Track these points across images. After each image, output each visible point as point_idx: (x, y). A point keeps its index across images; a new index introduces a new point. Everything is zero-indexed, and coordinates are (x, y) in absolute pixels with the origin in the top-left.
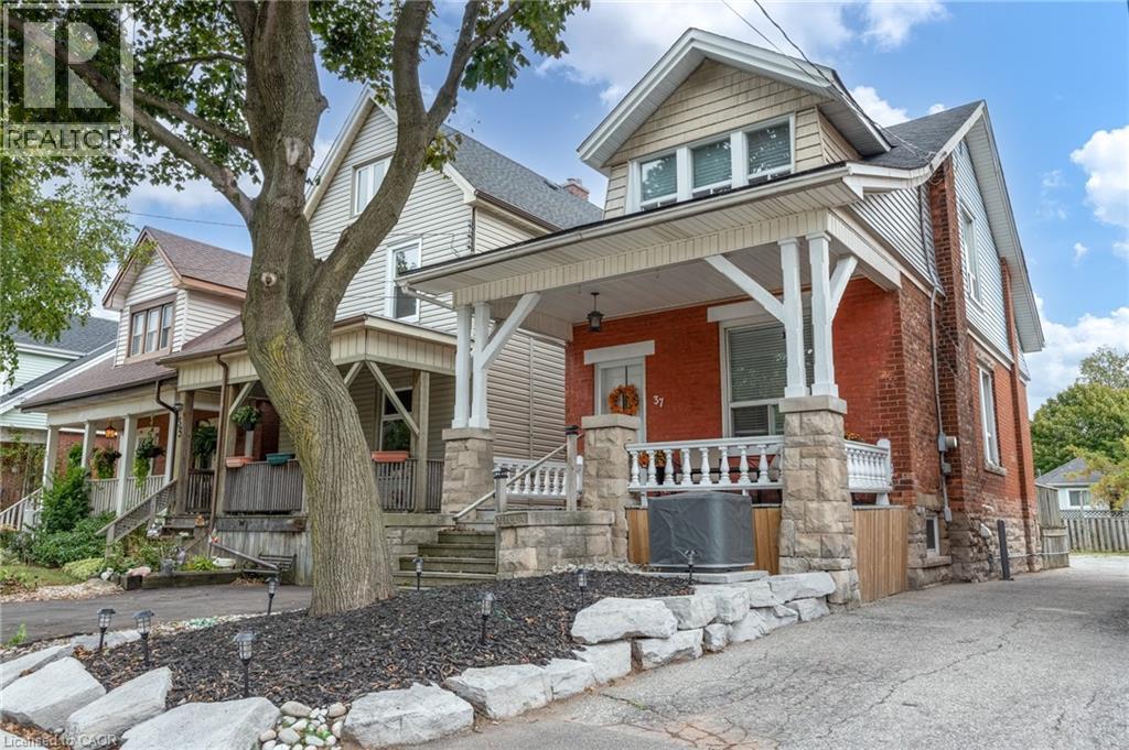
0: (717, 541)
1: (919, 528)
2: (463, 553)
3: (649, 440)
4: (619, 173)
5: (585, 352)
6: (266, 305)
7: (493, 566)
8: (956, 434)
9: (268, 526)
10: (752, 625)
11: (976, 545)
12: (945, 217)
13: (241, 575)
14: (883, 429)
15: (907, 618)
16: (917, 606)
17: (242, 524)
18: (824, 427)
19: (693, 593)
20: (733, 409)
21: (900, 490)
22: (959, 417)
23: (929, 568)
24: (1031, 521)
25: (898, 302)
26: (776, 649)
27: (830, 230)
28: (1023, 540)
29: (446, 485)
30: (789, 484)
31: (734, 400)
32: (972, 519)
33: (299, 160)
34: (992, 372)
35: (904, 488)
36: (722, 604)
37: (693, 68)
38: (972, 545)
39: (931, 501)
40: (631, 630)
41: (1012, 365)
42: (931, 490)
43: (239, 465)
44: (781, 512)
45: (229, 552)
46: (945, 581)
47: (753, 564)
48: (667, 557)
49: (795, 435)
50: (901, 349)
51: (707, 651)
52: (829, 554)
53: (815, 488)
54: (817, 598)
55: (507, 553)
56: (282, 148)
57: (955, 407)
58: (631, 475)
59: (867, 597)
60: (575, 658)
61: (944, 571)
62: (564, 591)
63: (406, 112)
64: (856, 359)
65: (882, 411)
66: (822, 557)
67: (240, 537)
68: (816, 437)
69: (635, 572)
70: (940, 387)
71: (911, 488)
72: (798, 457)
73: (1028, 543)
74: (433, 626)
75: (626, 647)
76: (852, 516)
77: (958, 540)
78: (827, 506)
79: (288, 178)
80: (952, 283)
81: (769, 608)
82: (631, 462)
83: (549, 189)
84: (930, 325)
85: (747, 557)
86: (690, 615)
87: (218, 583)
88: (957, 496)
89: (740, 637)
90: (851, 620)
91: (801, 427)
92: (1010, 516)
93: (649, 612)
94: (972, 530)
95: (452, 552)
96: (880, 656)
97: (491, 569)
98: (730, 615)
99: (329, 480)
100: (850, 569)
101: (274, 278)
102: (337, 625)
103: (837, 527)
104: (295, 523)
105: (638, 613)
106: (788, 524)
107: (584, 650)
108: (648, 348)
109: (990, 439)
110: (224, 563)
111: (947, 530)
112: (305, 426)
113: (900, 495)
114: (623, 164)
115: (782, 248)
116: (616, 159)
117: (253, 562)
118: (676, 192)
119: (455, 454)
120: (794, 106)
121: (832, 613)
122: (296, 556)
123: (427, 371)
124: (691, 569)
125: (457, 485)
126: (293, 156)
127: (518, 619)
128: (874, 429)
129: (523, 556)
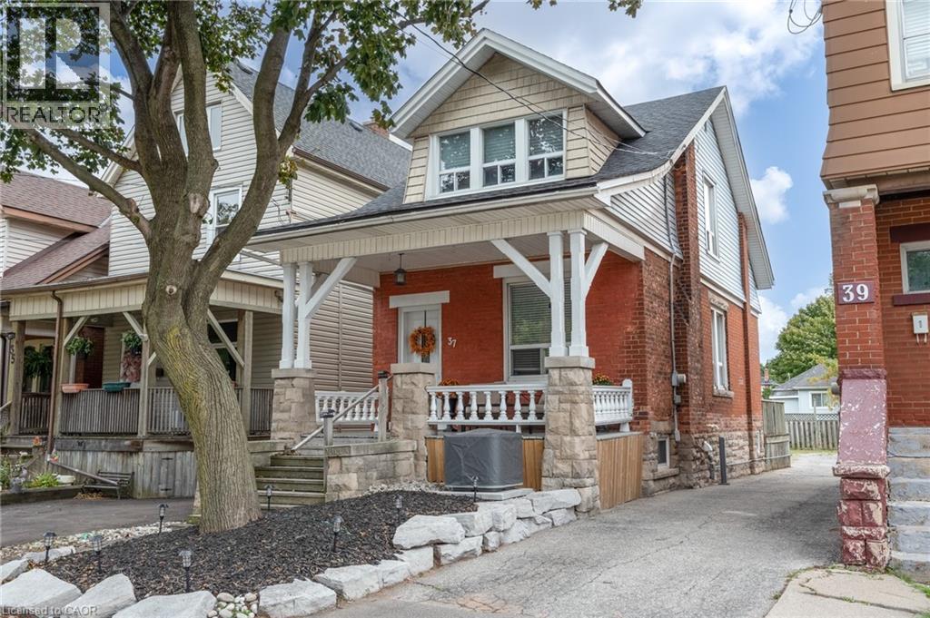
0: (495, 468)
1: (651, 449)
2: (294, 475)
3: (444, 384)
4: (421, 144)
5: (391, 297)
6: (167, 306)
7: (322, 487)
8: (685, 372)
9: (105, 446)
10: (518, 531)
11: (699, 459)
12: (685, 194)
13: (82, 490)
14: (628, 371)
15: (630, 522)
16: (641, 512)
17: (80, 444)
18: (576, 380)
19: (476, 510)
20: (512, 351)
21: (639, 419)
22: (689, 358)
23: (659, 479)
24: (755, 432)
25: (641, 271)
26: (533, 548)
27: (586, 228)
28: (747, 449)
29: (275, 416)
30: (550, 422)
31: (513, 343)
32: (696, 438)
33: (199, 209)
34: (725, 312)
35: (642, 419)
36: (496, 518)
37: (485, 60)
38: (695, 459)
39: (664, 426)
40: (434, 539)
41: (745, 304)
42: (664, 418)
43: (75, 391)
44: (543, 443)
45: (67, 469)
46: (673, 488)
47: (522, 484)
48: (458, 481)
49: (556, 385)
50: (643, 309)
51: (485, 551)
52: (577, 476)
53: (568, 426)
54: (567, 509)
55: (334, 477)
56: (186, 199)
57: (686, 350)
58: (430, 411)
59: (607, 505)
60: (396, 559)
61: (672, 481)
62: (384, 510)
63: (265, 148)
64: (609, 315)
65: (627, 357)
66: (573, 478)
67: (77, 456)
68: (571, 387)
69: (433, 491)
70: (675, 333)
71: (647, 418)
72: (557, 402)
73: (751, 451)
74: (298, 540)
75: (430, 551)
76: (596, 446)
77: (685, 456)
78: (577, 440)
79: (191, 222)
80: (688, 249)
81: (530, 518)
82: (430, 400)
83: (355, 131)
84: (669, 285)
85: (517, 479)
86: (474, 527)
87: (62, 498)
88: (685, 421)
89: (509, 539)
90: (590, 524)
91: (560, 379)
92: (736, 430)
93: (444, 525)
94: (696, 447)
95: (284, 474)
96: (601, 552)
97: (319, 488)
98: (502, 525)
99: (214, 434)
100: (593, 485)
101: (175, 289)
102: (231, 541)
103: (584, 455)
104: (133, 444)
105: (438, 527)
106: (549, 453)
107: (402, 553)
108: (444, 296)
109: (721, 368)
110: (65, 479)
111: (676, 448)
112: (195, 395)
113: (638, 423)
114: (425, 136)
115: (550, 238)
116: (419, 132)
117: (91, 477)
118: (469, 164)
119: (283, 390)
120: (567, 103)
121: (578, 519)
122: (133, 473)
123: (250, 311)
124: (475, 490)
125: (285, 416)
126: (195, 207)
127: (355, 533)
128: (620, 372)
129: (348, 481)
